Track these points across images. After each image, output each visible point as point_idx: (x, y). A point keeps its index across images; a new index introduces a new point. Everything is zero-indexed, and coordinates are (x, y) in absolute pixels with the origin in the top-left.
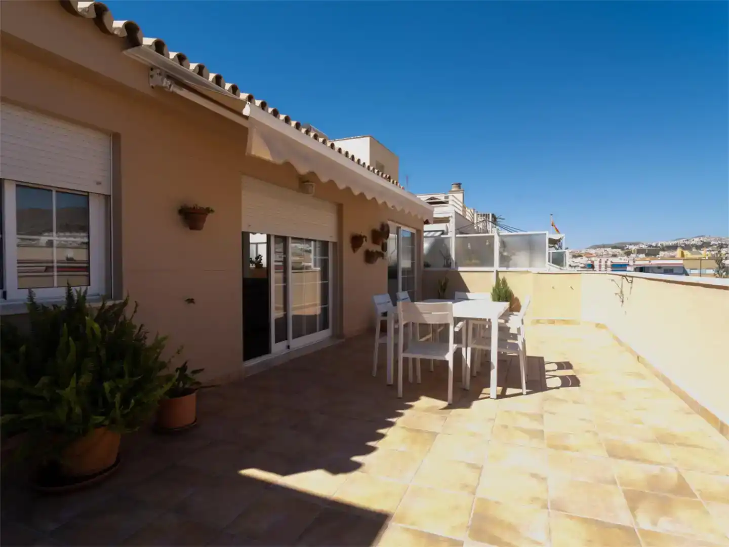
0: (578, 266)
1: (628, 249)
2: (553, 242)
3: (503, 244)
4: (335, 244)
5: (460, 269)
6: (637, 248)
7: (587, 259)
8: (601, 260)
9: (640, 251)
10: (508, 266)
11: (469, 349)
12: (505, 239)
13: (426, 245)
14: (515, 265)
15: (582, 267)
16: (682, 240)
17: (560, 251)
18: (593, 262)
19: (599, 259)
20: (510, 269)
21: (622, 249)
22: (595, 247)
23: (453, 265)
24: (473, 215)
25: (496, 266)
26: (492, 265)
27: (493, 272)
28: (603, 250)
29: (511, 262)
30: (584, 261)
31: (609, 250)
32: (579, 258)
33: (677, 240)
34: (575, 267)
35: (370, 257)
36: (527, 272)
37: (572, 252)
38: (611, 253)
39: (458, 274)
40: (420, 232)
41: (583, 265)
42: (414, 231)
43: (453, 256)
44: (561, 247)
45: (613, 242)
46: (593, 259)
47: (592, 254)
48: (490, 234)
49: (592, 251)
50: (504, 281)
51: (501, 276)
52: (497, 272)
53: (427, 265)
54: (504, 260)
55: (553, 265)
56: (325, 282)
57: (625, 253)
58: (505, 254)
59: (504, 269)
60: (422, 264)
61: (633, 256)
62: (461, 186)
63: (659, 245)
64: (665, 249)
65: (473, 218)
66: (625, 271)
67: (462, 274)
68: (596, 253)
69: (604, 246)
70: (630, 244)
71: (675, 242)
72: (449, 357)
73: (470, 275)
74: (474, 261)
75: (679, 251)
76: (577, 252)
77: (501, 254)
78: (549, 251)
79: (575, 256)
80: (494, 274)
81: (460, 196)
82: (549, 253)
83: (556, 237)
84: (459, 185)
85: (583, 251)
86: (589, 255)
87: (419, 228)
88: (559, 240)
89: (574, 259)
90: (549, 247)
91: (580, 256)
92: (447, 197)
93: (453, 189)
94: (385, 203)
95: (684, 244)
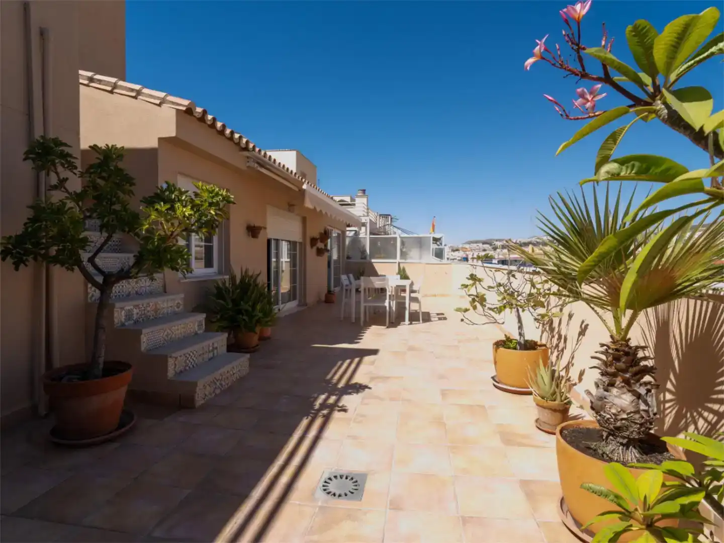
0: (456, 259)
1: (495, 244)
2: (436, 240)
3: (403, 243)
4: (300, 243)
5: (373, 261)
6: (502, 244)
7: (463, 253)
8: (473, 254)
9: (503, 247)
10: (405, 259)
11: (394, 302)
12: (404, 240)
13: (347, 241)
14: (411, 258)
15: (459, 260)
16: (534, 238)
17: (440, 247)
18: (467, 255)
19: (472, 254)
20: (407, 261)
21: (491, 245)
22: (470, 243)
23: (368, 258)
24: (377, 217)
25: (398, 259)
26: (395, 258)
27: (396, 263)
28: (475, 245)
29: (408, 256)
30: (461, 254)
31: (481, 245)
32: (457, 252)
33: (531, 238)
34: (453, 259)
35: (320, 252)
36: (420, 263)
37: (451, 247)
38: (482, 248)
39: (371, 264)
40: (344, 232)
41: (459, 258)
42: (340, 232)
43: (368, 251)
44: (441, 244)
45: (484, 238)
46: (467, 253)
47: (467, 249)
48: (393, 236)
49: (467, 246)
50: (404, 269)
51: (402, 266)
52: (399, 263)
53: (348, 258)
54: (404, 255)
55: (435, 258)
56: (295, 269)
57: (493, 248)
58: (404, 250)
59: (403, 261)
60: (346, 256)
61: (498, 250)
62: (366, 192)
63: (518, 242)
64: (523, 245)
65: (377, 220)
66: (491, 263)
67: (375, 264)
68: (470, 248)
69: (476, 242)
70: (497, 241)
71: (529, 240)
72: (387, 304)
73: (380, 265)
74: (382, 255)
75: (531, 246)
76: (455, 246)
77: (401, 250)
78: (434, 246)
79: (453, 251)
80: (397, 264)
81: (364, 200)
82: (433, 249)
83: (437, 236)
84: (364, 191)
85: (460, 246)
86: (465, 250)
87: (343, 229)
88: (440, 239)
89: (452, 253)
90: (433, 243)
91: (457, 250)
92: (353, 200)
93: (359, 195)
94: (321, 211)
95: (536, 241)
